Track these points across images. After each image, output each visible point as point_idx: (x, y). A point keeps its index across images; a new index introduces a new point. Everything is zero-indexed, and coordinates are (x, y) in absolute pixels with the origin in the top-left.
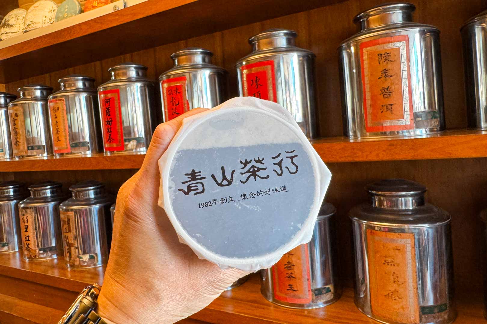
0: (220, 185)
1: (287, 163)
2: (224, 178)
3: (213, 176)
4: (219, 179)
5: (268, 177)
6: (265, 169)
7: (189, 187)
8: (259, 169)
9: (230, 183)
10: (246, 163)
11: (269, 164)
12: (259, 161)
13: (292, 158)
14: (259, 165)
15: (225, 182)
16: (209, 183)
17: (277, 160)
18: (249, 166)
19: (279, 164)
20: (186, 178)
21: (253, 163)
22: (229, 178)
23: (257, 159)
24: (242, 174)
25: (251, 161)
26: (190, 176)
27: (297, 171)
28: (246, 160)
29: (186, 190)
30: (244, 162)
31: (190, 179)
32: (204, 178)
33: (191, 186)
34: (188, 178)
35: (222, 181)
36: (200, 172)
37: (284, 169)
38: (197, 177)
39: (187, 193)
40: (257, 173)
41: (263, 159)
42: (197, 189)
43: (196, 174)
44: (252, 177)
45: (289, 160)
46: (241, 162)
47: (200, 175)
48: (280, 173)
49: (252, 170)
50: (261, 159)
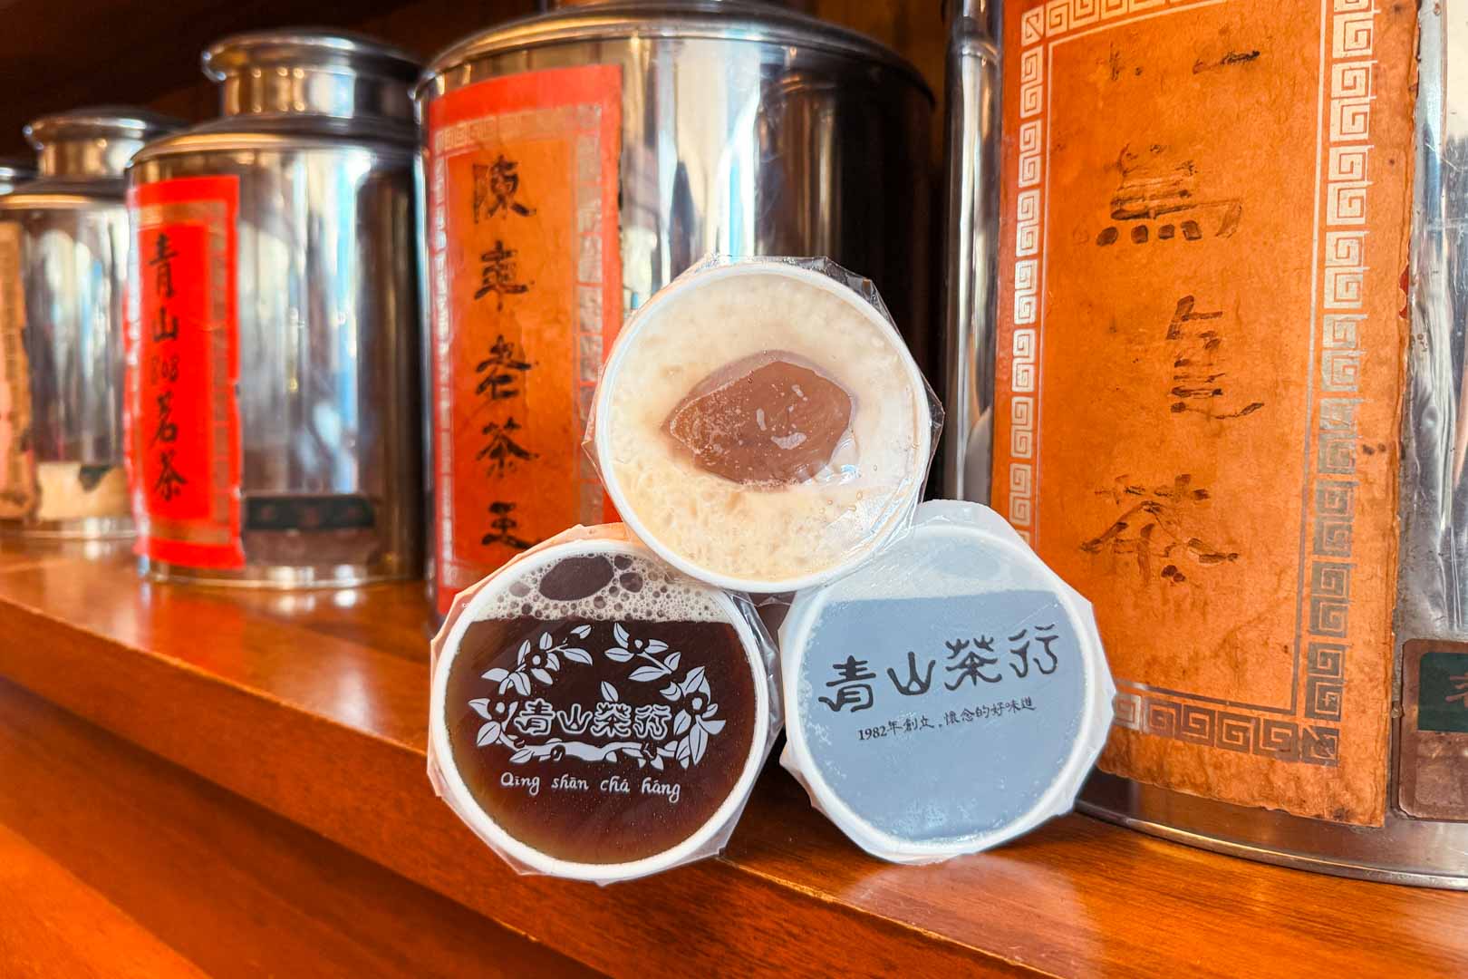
0: (905, 691)
1: (1036, 650)
2: (914, 677)
3: (891, 672)
4: (904, 679)
5: (999, 678)
6: (993, 662)
7: (841, 693)
8: (983, 662)
9: (925, 687)
10: (957, 648)
11: (1003, 651)
12: (983, 645)
13: (1046, 641)
14: (984, 654)
15: (915, 687)
16: (882, 685)
17: (1019, 645)
18: (964, 654)
19: (1022, 653)
20: (836, 675)
21: (973, 648)
22: (923, 679)
23: (979, 640)
24: (949, 669)
25: (968, 642)
26: (844, 670)
27: (1054, 668)
28: (959, 641)
29: (834, 700)
30: (954, 643)
31: (844, 677)
32: (872, 676)
33: (845, 691)
34: (840, 674)
35: (910, 684)
36: (866, 662)
37: (1032, 664)
38: (858, 674)
39: (836, 708)
40: (979, 669)
41: (992, 640)
42: (858, 700)
43: (858, 667)
44: (969, 679)
45: (1042, 644)
46: (948, 645)
47: (865, 669)
48: (1021, 669)
49: (968, 662)
50: (987, 640)
